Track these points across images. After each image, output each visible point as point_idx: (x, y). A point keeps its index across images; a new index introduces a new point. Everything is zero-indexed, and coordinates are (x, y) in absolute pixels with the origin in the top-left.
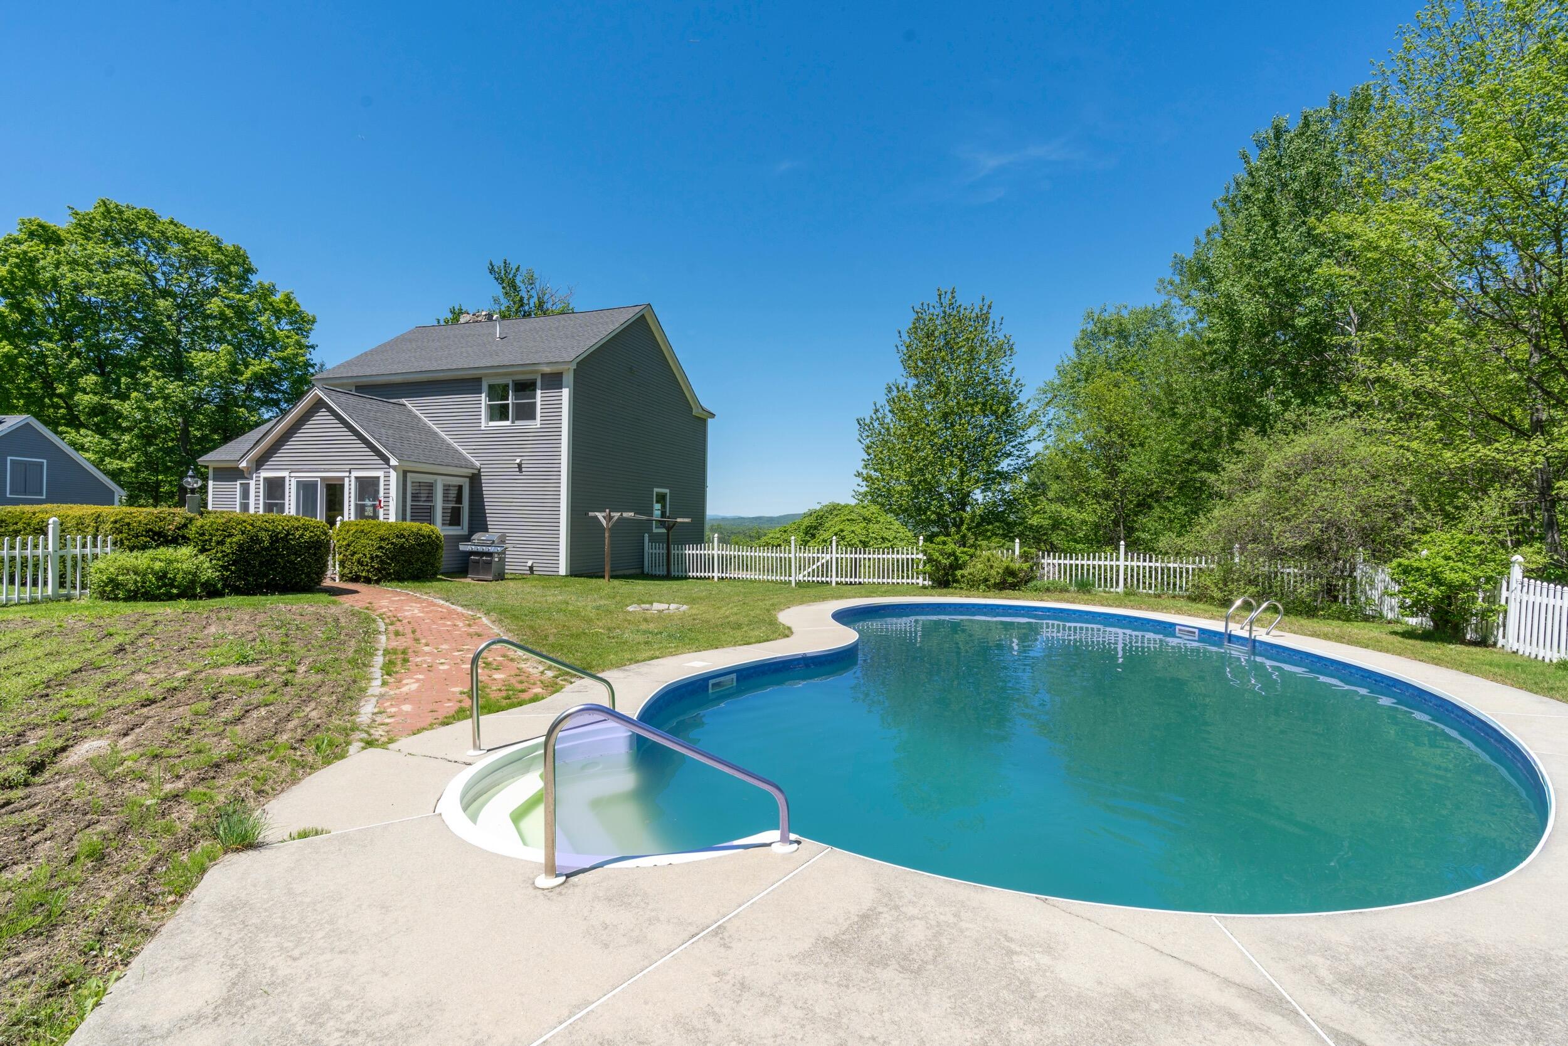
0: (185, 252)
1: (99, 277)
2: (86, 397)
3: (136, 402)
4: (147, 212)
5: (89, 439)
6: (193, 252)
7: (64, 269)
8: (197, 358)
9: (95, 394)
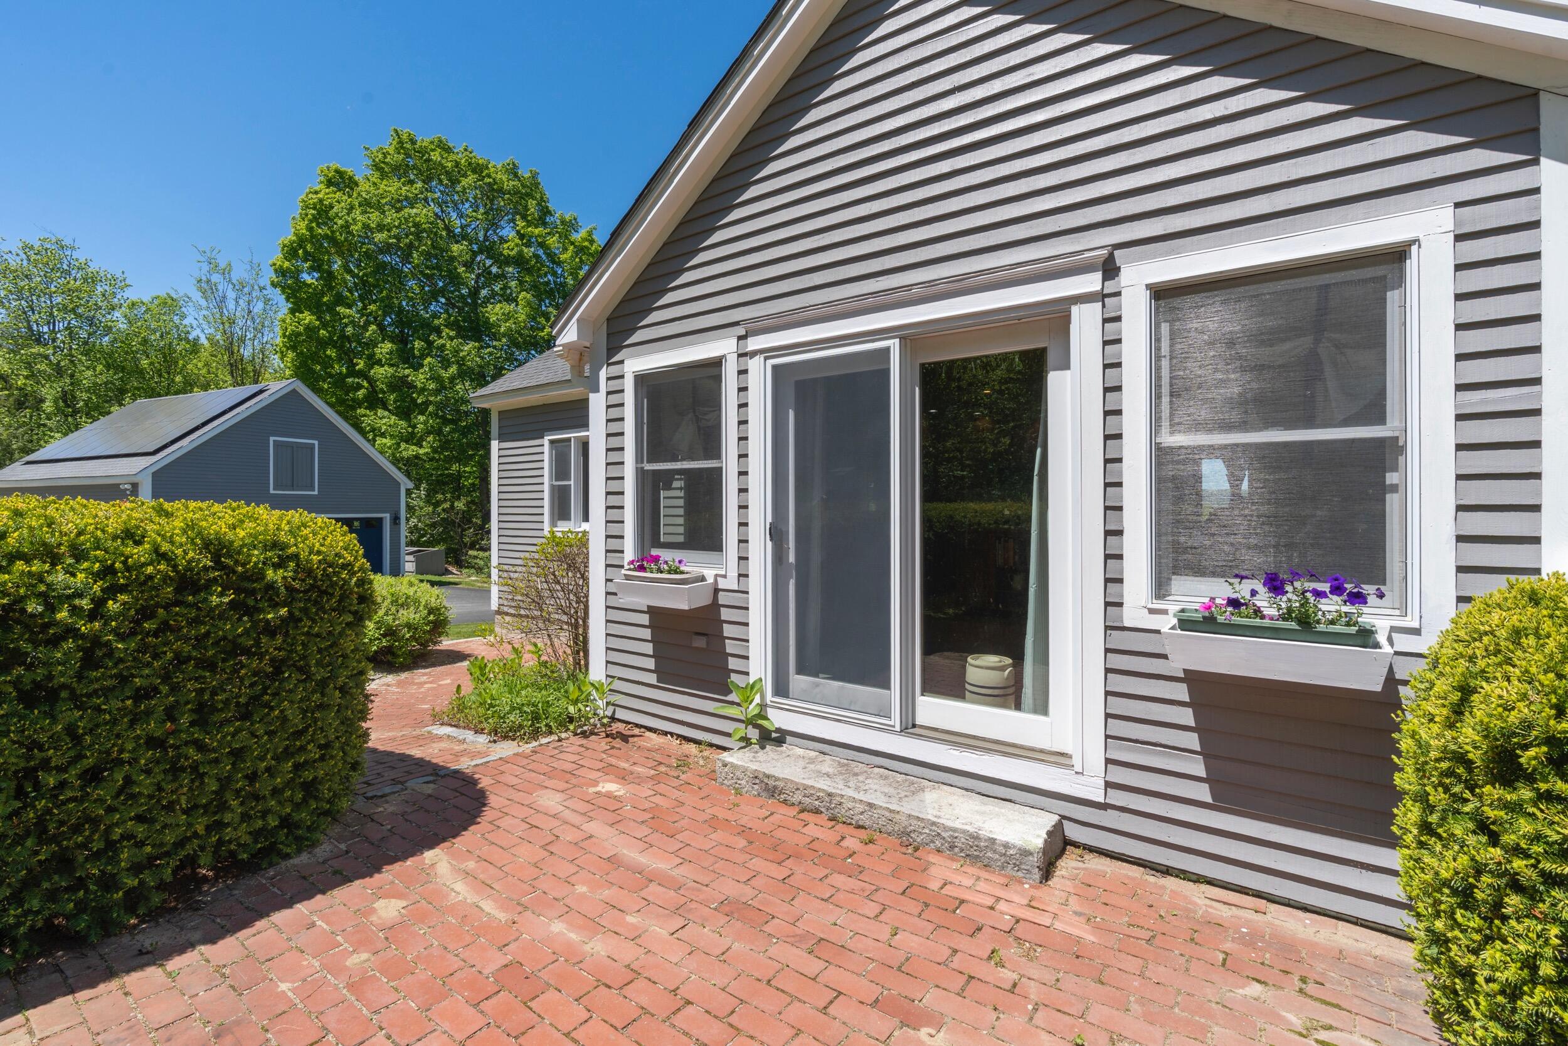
0: (480, 180)
1: (391, 217)
2: (381, 370)
3: (431, 369)
4: (440, 141)
5: (384, 421)
6: (487, 180)
7: (357, 213)
8: (495, 312)
9: (392, 365)
